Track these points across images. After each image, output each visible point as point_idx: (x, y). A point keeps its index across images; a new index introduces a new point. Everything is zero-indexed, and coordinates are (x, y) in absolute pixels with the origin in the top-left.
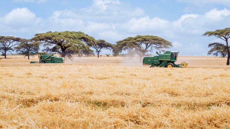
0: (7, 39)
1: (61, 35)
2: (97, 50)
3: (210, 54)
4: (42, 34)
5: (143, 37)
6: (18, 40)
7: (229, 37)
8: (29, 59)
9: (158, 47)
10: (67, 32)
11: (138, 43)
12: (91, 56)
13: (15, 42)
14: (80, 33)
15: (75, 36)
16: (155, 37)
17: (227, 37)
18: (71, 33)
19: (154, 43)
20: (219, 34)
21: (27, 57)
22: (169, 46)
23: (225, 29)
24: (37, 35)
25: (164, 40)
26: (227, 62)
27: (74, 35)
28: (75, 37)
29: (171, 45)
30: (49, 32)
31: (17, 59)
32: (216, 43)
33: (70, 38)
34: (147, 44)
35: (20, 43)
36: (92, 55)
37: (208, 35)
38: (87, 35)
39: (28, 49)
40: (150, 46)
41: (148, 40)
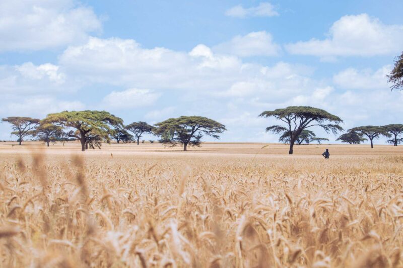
0: (22, 120)
1: (79, 116)
2: (137, 135)
4: (56, 114)
5: (188, 118)
6: (35, 121)
8: (48, 146)
9: (208, 131)
10: (87, 111)
11: (181, 126)
12: (130, 142)
13: (33, 125)
14: (104, 113)
15: (97, 116)
16: (204, 118)
17: (290, 118)
18: (93, 113)
19: (203, 126)
20: (279, 115)
21: (46, 144)
22: (222, 130)
23: (287, 108)
24: (50, 115)
25: (214, 122)
27: (95, 115)
28: (96, 118)
29: (225, 129)
30: (64, 112)
32: (276, 126)
33: (91, 118)
34: (194, 127)
35: (38, 125)
36: (132, 142)
37: (265, 115)
38: (113, 116)
39: (47, 133)
40: (197, 129)
41: (194, 122)
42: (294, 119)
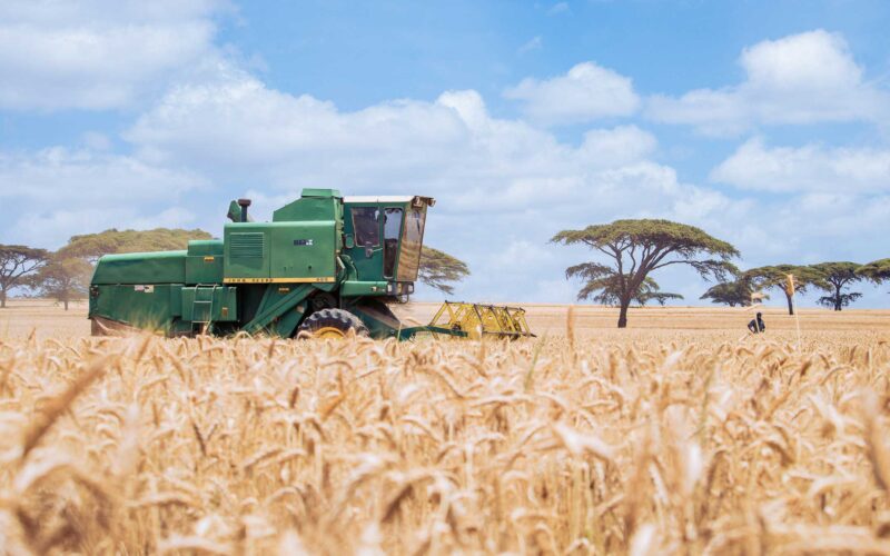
0: (8, 252)
3: (585, 297)
6: (37, 254)
7: (625, 245)
8: (66, 308)
9: (427, 275)
13: (31, 263)
17: (619, 245)
20: (597, 239)
21: (62, 305)
22: (459, 273)
23: (614, 223)
25: (443, 255)
26: (618, 318)
29: (464, 271)
31: (35, 309)
32: (589, 265)
35: (43, 263)
37: (564, 240)
42: (630, 249)
